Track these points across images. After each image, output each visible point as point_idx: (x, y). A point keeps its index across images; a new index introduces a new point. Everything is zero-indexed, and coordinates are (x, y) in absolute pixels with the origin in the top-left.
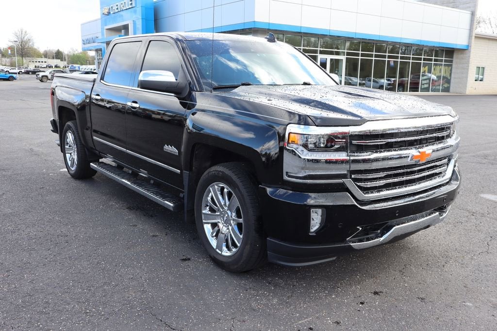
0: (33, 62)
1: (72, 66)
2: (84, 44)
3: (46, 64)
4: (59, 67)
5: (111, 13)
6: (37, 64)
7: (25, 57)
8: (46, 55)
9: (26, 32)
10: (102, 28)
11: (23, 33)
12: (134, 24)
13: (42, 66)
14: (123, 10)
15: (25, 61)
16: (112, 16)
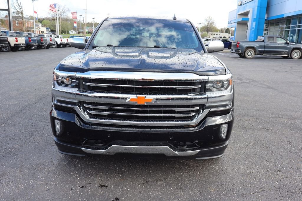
0: (213, 35)
1: (232, 37)
2: (229, 24)
3: (219, 36)
4: (226, 38)
5: (242, 4)
6: (214, 36)
7: (209, 32)
8: (221, 31)
9: (211, 18)
10: (237, 14)
11: (210, 19)
12: (253, 10)
13: (217, 37)
14: (248, 2)
15: (208, 34)
16: (243, 6)
